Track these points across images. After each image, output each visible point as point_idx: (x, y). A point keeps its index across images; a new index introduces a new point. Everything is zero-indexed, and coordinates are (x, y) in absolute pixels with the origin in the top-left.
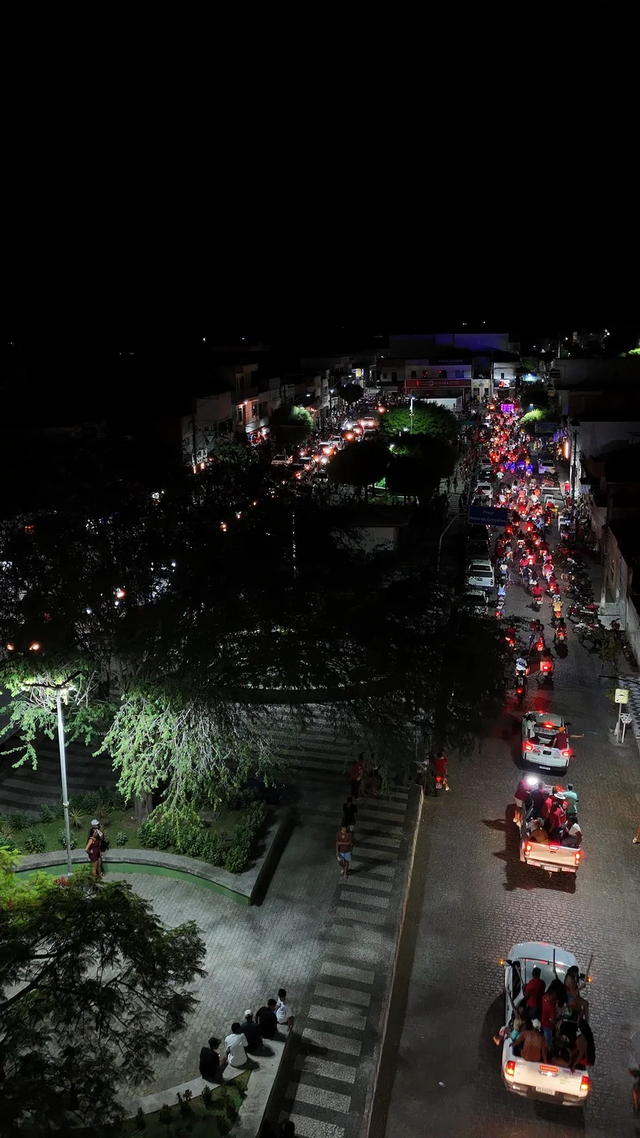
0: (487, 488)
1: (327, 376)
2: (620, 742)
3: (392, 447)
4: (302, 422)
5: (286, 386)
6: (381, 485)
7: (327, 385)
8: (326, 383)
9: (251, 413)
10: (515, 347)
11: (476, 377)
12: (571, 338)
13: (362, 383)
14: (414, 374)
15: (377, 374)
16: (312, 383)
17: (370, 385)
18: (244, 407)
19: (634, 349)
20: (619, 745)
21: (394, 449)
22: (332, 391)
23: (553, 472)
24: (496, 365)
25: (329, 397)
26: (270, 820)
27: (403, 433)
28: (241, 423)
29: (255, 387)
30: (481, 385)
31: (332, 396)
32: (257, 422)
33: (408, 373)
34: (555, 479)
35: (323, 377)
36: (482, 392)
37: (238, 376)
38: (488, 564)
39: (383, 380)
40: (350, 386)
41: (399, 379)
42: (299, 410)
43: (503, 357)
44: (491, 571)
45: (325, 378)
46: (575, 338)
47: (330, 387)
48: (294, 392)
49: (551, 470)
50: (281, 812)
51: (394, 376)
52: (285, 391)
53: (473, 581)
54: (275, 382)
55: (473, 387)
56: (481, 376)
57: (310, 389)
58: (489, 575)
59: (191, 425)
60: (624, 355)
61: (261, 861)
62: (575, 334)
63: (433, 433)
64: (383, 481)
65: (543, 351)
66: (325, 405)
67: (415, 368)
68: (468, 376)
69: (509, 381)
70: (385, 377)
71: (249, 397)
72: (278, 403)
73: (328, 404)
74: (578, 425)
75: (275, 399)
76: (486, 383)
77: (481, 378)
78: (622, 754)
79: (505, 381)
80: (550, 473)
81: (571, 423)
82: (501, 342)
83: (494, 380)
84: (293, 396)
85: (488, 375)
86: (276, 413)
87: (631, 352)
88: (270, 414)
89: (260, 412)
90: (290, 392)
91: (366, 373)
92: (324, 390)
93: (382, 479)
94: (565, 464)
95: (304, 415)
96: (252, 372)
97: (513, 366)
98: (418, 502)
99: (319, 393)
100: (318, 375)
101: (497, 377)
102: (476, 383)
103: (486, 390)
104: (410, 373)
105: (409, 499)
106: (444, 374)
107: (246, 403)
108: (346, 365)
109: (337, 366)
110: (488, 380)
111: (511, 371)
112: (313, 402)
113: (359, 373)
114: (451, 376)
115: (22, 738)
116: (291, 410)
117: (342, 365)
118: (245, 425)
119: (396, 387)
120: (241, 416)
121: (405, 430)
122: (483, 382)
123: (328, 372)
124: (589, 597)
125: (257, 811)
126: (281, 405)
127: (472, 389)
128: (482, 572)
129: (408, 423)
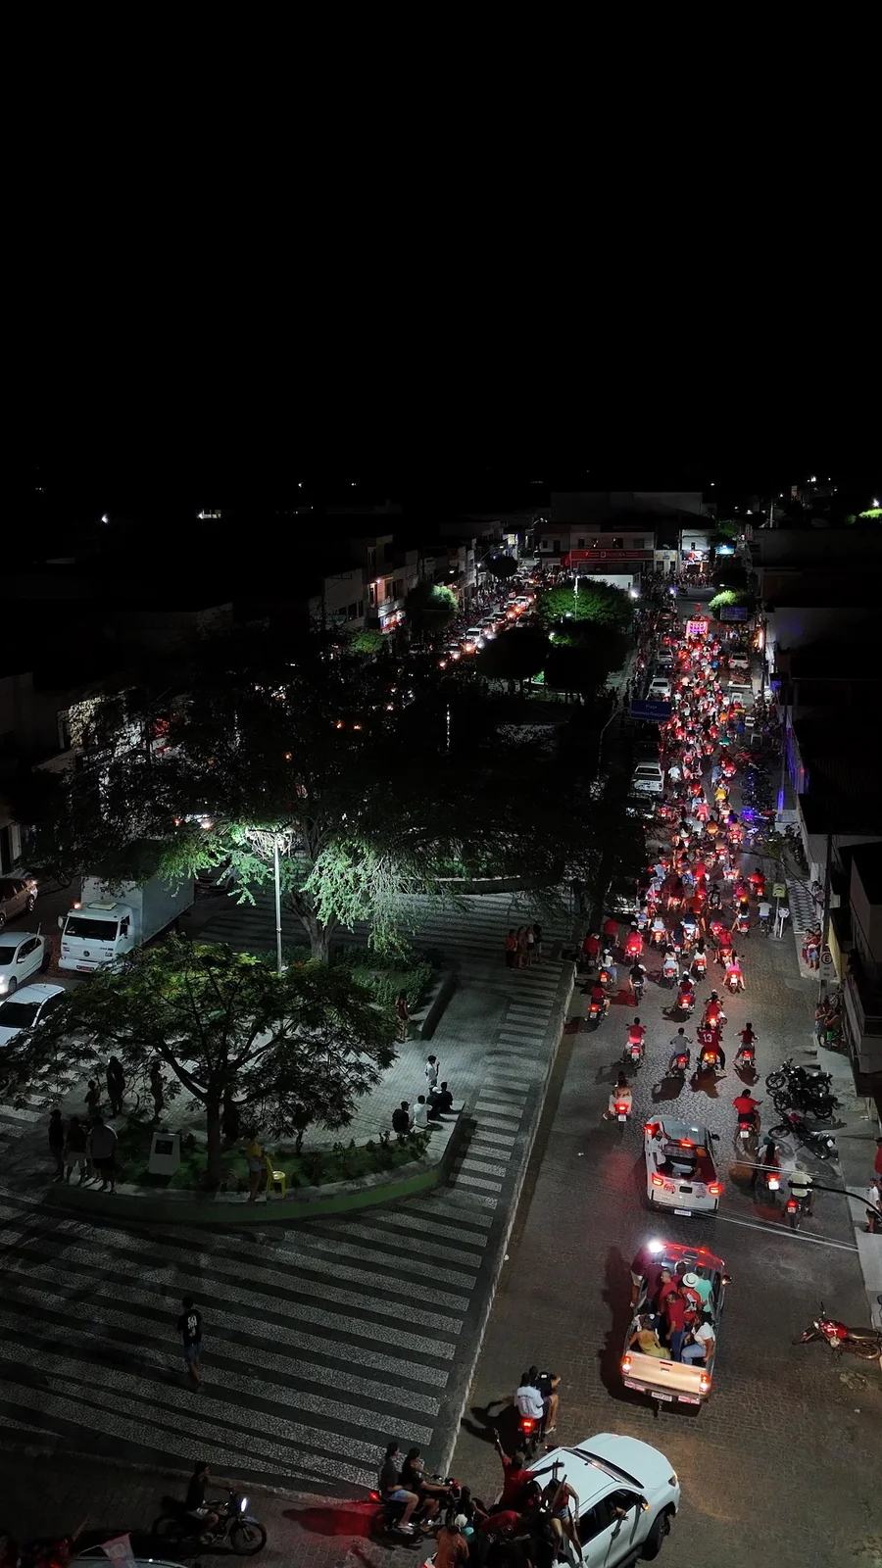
0: (665, 685)
1: (474, 547)
2: (778, 937)
3: (551, 636)
4: (445, 604)
5: (425, 560)
6: (539, 679)
7: (473, 557)
8: (472, 556)
9: (384, 594)
10: (710, 510)
11: (660, 547)
12: (788, 493)
13: (515, 554)
14: (581, 543)
15: (535, 541)
16: (455, 554)
17: (526, 554)
18: (376, 586)
19: (866, 511)
20: (777, 939)
21: (555, 637)
22: (479, 565)
23: (745, 666)
24: (684, 533)
25: (475, 571)
26: (434, 980)
27: (565, 619)
28: (373, 606)
29: (389, 562)
30: (667, 557)
31: (480, 570)
32: (391, 604)
33: (574, 541)
34: (746, 675)
35: (469, 548)
36: (668, 567)
37: (370, 550)
38: (658, 767)
39: (543, 550)
40: (501, 557)
41: (562, 550)
42: (441, 590)
43: (695, 523)
44: (660, 774)
45: (471, 549)
46: (794, 493)
47: (477, 560)
48: (434, 567)
49: (743, 664)
50: (446, 975)
51: (557, 545)
52: (423, 566)
53: (639, 784)
54: (412, 556)
55: (656, 560)
56: (666, 546)
57: (453, 563)
58: (659, 778)
59: (321, 608)
60: (853, 518)
61: (429, 1008)
62: (794, 488)
63: (603, 619)
64: (542, 675)
65: (749, 512)
66: (470, 582)
67: (583, 535)
68: (650, 546)
69: (701, 553)
70: (545, 546)
71: (382, 574)
72: (415, 581)
73: (474, 581)
74: (773, 611)
75: (411, 577)
76: (673, 555)
77: (666, 549)
78: (779, 947)
79: (695, 553)
80: (742, 668)
81: (765, 608)
82: (692, 503)
83: (683, 552)
84: (432, 572)
85: (675, 545)
86: (412, 593)
87: (863, 514)
88: (406, 594)
89: (393, 591)
90: (430, 567)
91: (521, 539)
92: (469, 563)
93: (540, 672)
94: (759, 657)
95: (447, 596)
96: (387, 544)
97: (706, 533)
98: (582, 700)
99: (462, 568)
100: (464, 545)
101: (686, 548)
102: (660, 554)
103: (673, 563)
104: (577, 542)
105: (571, 696)
106: (620, 542)
107: (378, 581)
108: (496, 531)
109: (486, 533)
110: (674, 552)
111: (704, 540)
112: (457, 579)
113: (512, 539)
114: (628, 546)
115: (240, 882)
116: (431, 590)
117: (491, 531)
118: (377, 608)
119: (559, 559)
120: (372, 597)
121: (568, 615)
122: (669, 554)
123: (474, 541)
124: (767, 802)
125: (425, 970)
126: (419, 583)
127: (655, 563)
128: (652, 775)
129: (572, 607)
